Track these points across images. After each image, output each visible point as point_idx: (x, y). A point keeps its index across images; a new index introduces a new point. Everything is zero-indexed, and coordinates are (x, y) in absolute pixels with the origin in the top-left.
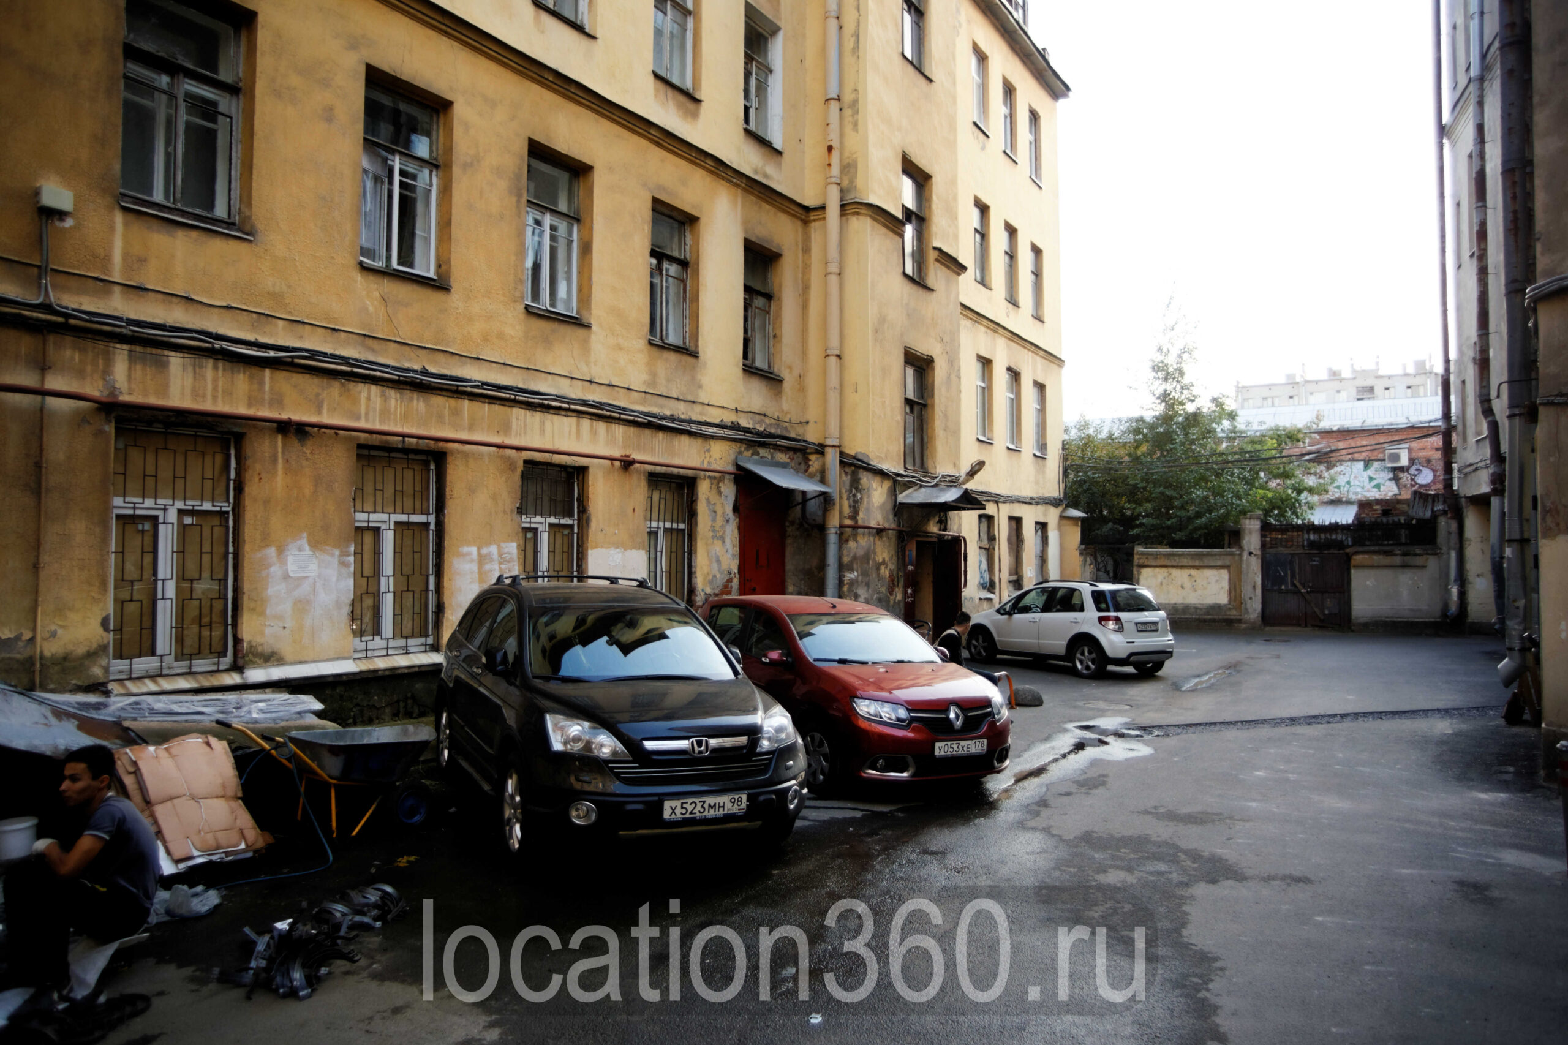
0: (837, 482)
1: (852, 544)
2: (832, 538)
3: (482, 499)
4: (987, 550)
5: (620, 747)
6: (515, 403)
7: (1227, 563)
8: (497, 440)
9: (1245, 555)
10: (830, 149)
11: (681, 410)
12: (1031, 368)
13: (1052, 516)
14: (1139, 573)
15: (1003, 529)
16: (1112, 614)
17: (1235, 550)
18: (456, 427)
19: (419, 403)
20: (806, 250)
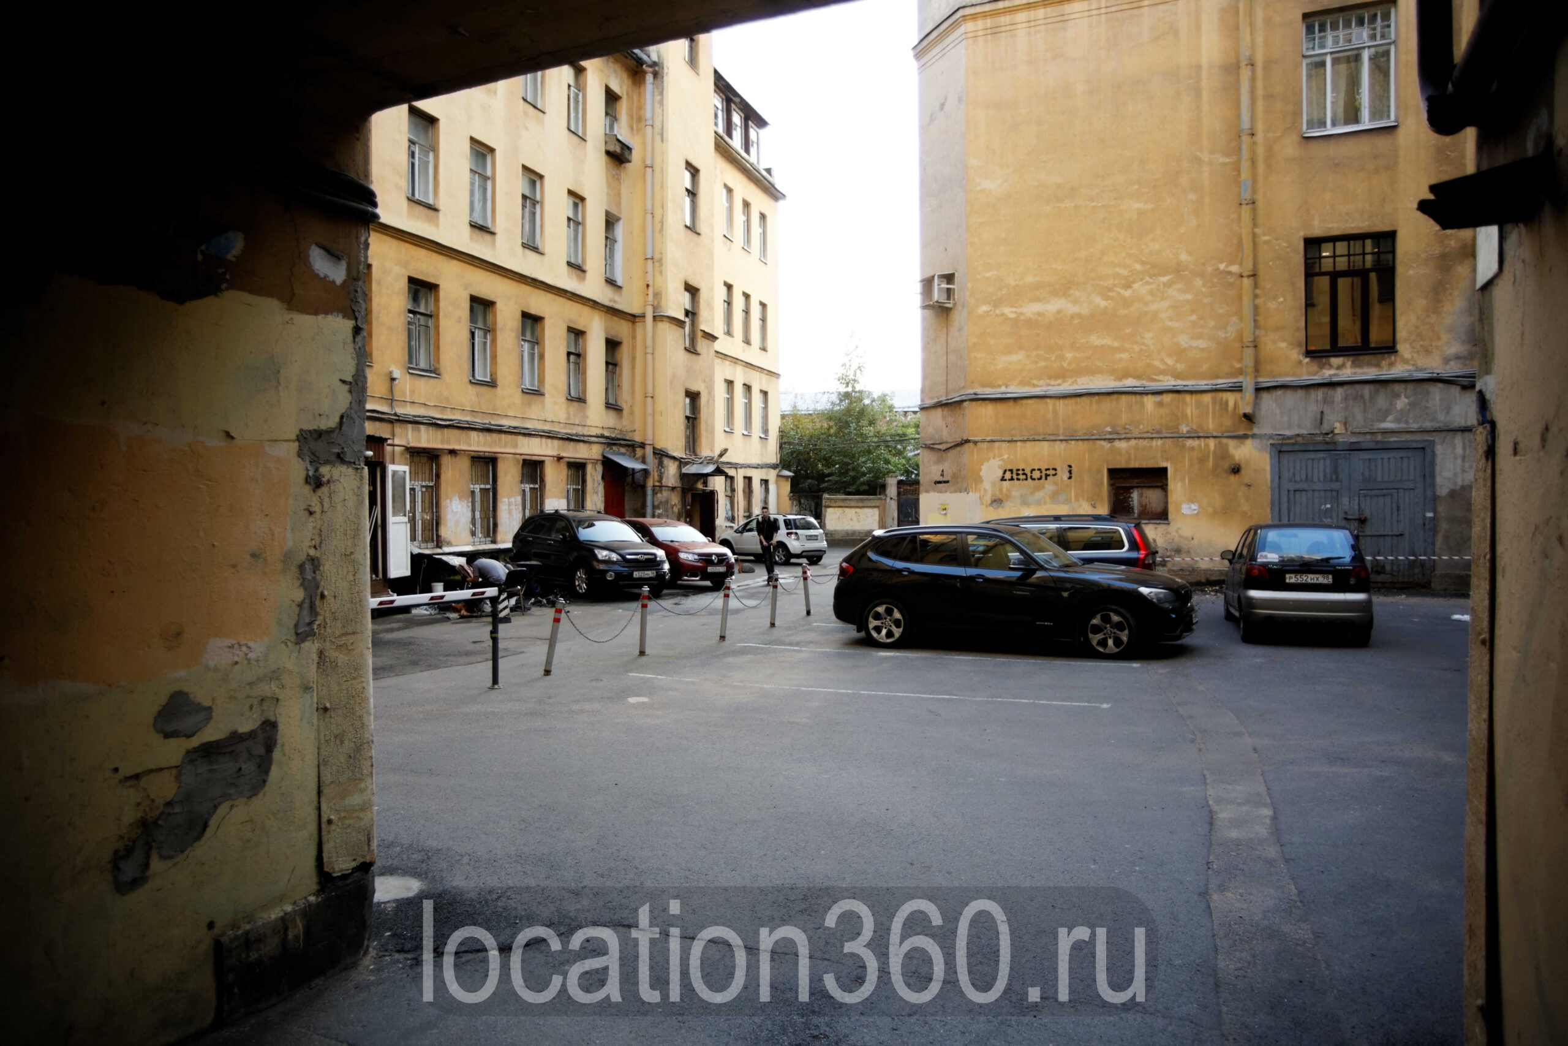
0: (651, 463)
1: (659, 495)
2: (649, 492)
3: (509, 478)
4: (730, 497)
5: (619, 558)
6: (520, 434)
7: (878, 504)
8: (513, 451)
9: (888, 499)
10: (648, 286)
11: (580, 430)
12: (758, 383)
13: (771, 475)
14: (826, 511)
15: (740, 484)
16: (794, 531)
17: (882, 497)
18: (500, 447)
19: (489, 437)
20: (634, 338)
